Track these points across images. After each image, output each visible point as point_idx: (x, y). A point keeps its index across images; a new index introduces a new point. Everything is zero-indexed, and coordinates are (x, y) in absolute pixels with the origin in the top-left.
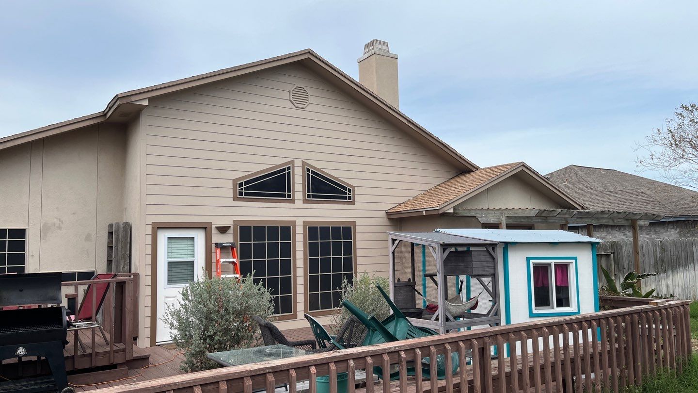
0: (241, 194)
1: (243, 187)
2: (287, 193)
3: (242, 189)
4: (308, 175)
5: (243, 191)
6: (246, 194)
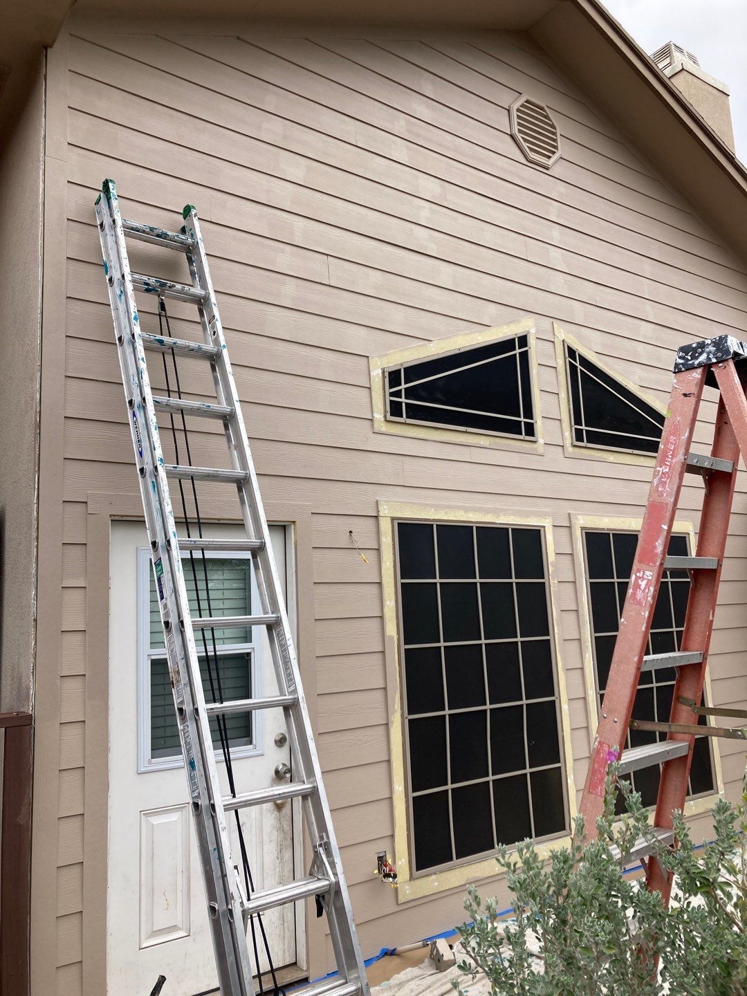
0: (395, 409)
1: (403, 386)
2: (522, 419)
3: (398, 394)
4: (573, 368)
5: (403, 400)
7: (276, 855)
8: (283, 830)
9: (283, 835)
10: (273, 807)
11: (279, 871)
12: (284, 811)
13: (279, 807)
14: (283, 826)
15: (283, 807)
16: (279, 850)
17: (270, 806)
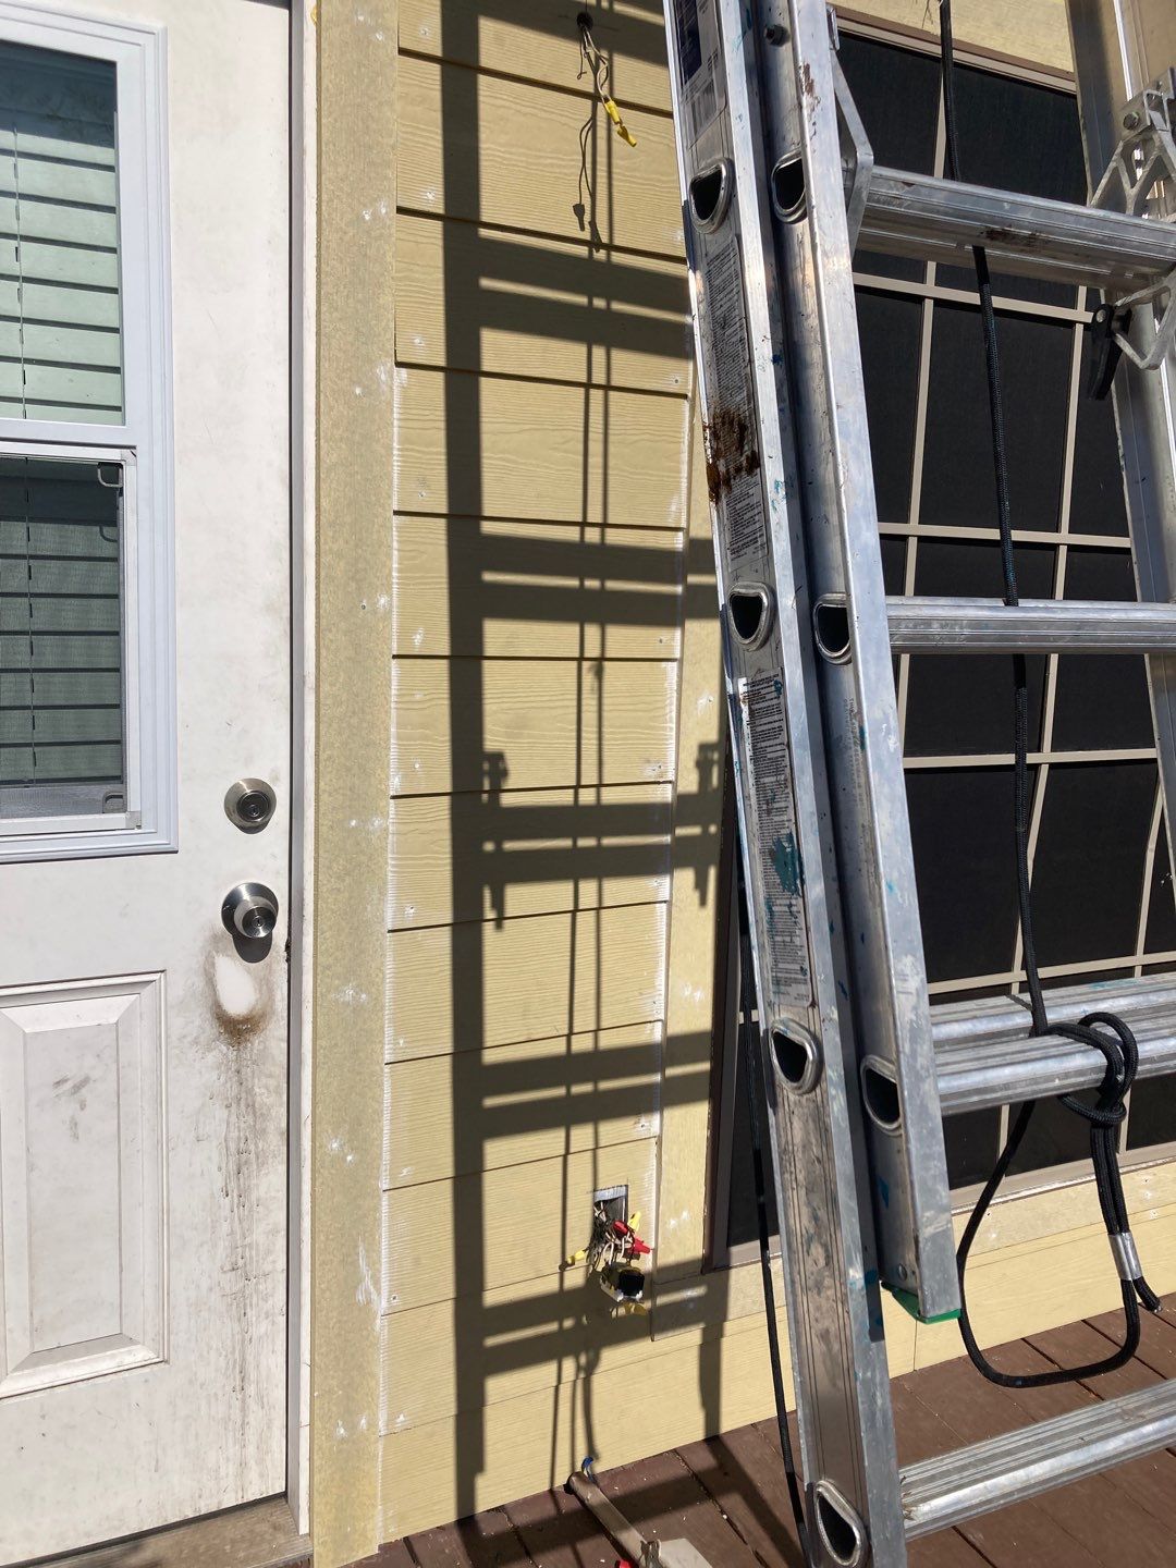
7: (220, 1183)
8: (251, 1106)
9: (250, 1119)
10: (211, 1029)
11: (232, 1233)
12: (256, 1043)
13: (237, 1029)
14: (250, 1091)
15: (248, 1031)
16: (232, 1167)
17: (199, 1022)
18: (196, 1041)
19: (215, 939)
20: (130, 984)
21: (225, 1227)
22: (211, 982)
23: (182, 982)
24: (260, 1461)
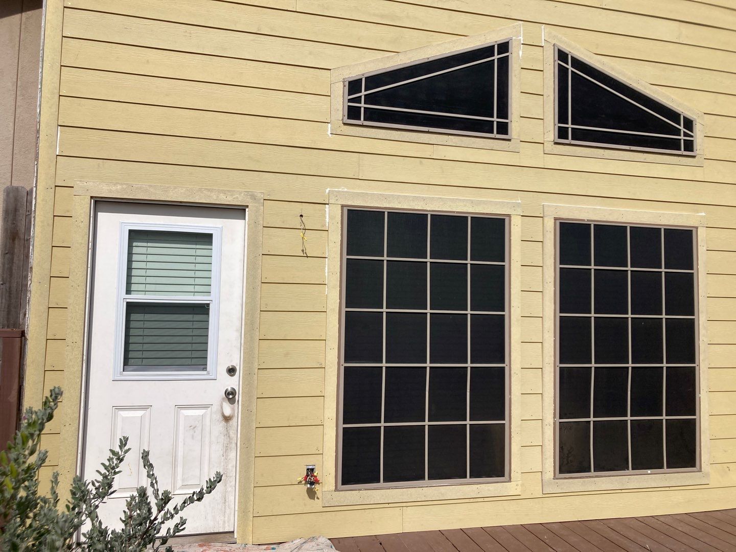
0: (353, 113)
1: (363, 93)
2: (495, 119)
3: (358, 100)
4: (562, 72)
5: (363, 105)
6: (372, 116)
7: (222, 453)
9: (229, 439)
10: (221, 418)
11: (224, 465)
12: (231, 422)
13: (227, 419)
14: (229, 433)
15: (230, 419)
16: (225, 450)
17: (219, 417)
18: (218, 420)
19: (223, 399)
20: (205, 407)
21: (222, 464)
22: (222, 408)
23: (215, 408)
24: (228, 522)
